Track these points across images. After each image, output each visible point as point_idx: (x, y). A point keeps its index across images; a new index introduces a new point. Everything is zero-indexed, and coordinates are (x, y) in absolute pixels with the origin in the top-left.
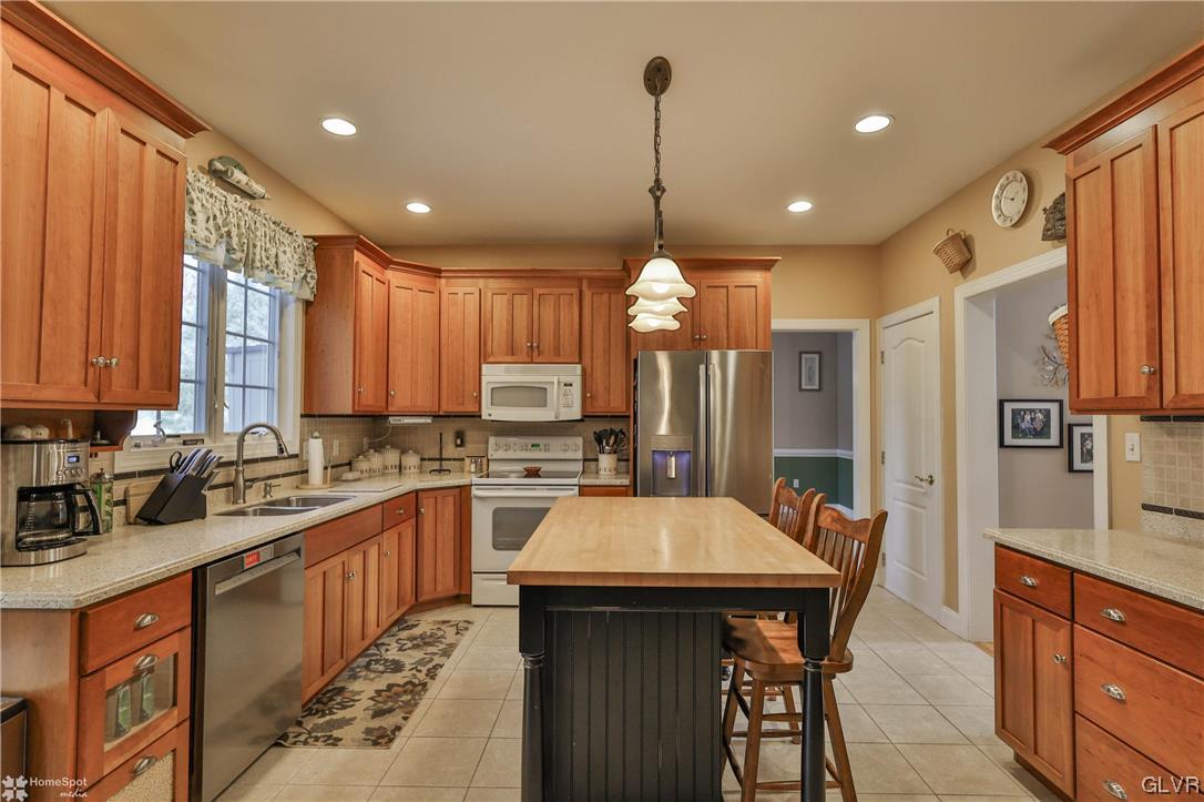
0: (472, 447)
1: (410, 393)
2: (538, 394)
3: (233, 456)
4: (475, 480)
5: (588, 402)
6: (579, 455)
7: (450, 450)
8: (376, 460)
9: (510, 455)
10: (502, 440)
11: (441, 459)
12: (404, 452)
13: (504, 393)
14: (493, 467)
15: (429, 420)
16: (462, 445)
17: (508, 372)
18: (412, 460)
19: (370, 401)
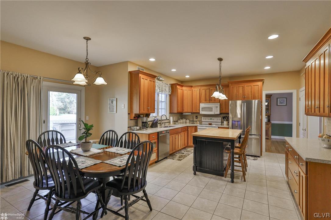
0: (199, 119)
1: (187, 109)
2: (210, 109)
3: (160, 119)
4: (198, 125)
5: (221, 111)
6: (220, 121)
7: (195, 120)
8: (181, 121)
9: (206, 121)
10: (205, 118)
11: (193, 121)
12: (186, 119)
13: (204, 109)
14: (203, 123)
15: (190, 114)
16: (197, 118)
17: (205, 105)
18: (188, 121)
19: (180, 110)
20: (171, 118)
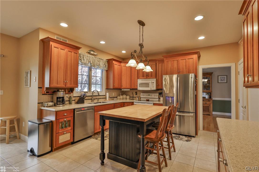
0: (138, 95)
1: (125, 84)
2: (147, 85)
4: (135, 101)
5: (158, 86)
6: (157, 97)
7: (135, 96)
8: (121, 97)
9: (144, 97)
10: (143, 94)
11: (133, 97)
12: (127, 95)
13: (142, 85)
14: (142, 99)
15: (129, 90)
16: (136, 95)
17: (142, 81)
18: (128, 97)
19: (116, 86)
20: (108, 94)
